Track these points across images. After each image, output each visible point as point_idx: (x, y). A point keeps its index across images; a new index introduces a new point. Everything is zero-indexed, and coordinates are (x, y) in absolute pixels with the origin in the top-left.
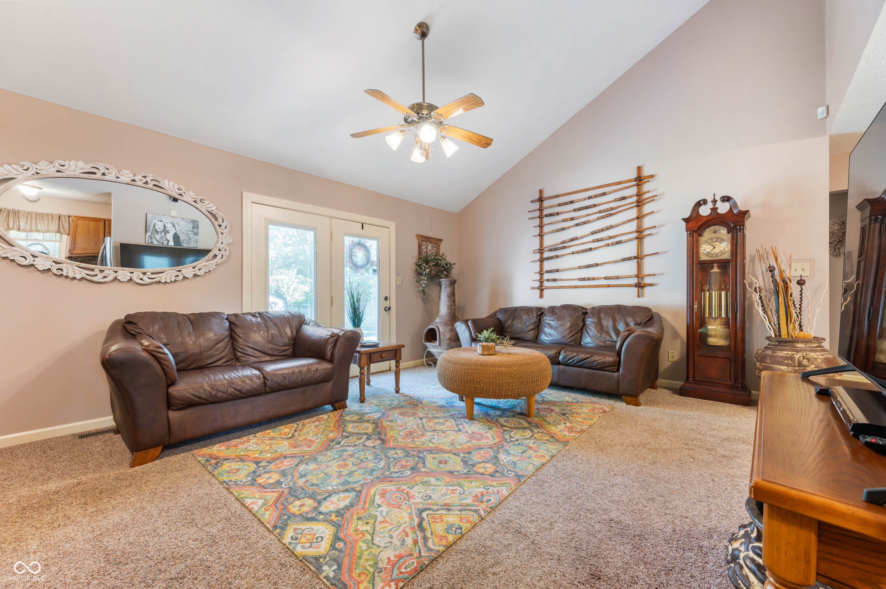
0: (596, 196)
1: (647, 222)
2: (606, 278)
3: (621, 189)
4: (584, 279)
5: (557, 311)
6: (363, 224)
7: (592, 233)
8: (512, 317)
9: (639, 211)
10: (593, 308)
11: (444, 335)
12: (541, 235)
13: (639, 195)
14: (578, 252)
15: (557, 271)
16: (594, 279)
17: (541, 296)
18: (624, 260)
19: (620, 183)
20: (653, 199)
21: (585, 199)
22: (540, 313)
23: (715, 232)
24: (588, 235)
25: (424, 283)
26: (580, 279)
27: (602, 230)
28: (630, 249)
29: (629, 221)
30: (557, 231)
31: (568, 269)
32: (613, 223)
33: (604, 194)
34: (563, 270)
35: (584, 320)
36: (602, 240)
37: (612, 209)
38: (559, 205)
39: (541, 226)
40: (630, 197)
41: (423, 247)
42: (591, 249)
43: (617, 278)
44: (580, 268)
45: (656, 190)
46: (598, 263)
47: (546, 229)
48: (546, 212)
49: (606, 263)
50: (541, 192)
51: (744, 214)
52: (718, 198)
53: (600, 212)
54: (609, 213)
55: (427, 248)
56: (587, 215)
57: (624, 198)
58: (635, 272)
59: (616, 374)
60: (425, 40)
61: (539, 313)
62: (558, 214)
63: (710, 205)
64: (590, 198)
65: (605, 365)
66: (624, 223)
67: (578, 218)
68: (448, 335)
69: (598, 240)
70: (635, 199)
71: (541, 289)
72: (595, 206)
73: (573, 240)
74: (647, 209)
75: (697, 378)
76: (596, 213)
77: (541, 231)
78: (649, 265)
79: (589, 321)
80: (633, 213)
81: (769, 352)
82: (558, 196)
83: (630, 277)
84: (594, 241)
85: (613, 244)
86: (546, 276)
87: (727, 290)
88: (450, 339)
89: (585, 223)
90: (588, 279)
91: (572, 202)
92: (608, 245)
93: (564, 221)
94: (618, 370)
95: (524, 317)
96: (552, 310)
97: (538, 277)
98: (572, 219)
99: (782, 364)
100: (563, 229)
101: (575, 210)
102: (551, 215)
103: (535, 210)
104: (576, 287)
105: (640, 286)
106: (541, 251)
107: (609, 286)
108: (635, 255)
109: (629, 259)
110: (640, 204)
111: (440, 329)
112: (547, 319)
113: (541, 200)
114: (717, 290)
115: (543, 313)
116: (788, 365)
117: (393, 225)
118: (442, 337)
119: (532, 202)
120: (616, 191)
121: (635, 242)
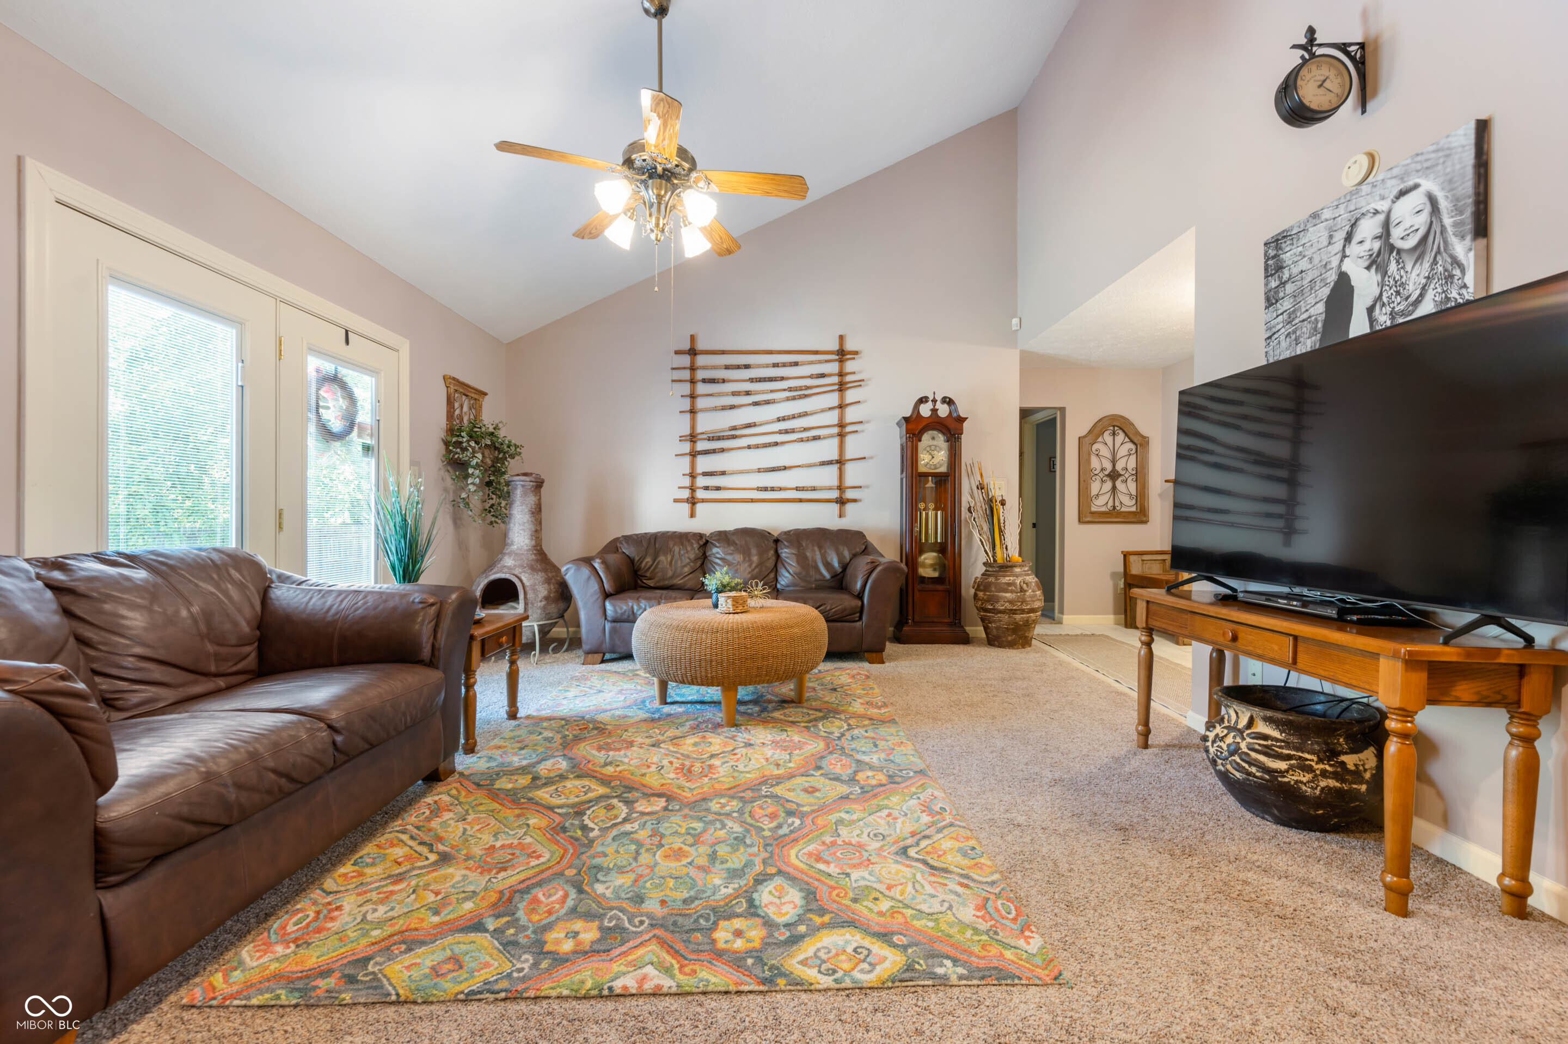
0: (784, 365)
1: (851, 414)
2: (797, 489)
3: (820, 362)
4: (766, 489)
5: (734, 538)
6: (347, 332)
7: (779, 420)
8: (651, 551)
9: (842, 398)
10: (787, 533)
11: (535, 591)
12: (693, 412)
13: (841, 374)
14: (757, 447)
15: (723, 473)
16: (780, 489)
17: (692, 515)
18: (823, 464)
19: (816, 353)
20: (859, 383)
21: (767, 366)
22: (704, 543)
23: (933, 438)
24: (772, 422)
25: (473, 484)
26: (759, 489)
27: (794, 417)
28: (829, 449)
29: (830, 409)
30: (724, 408)
31: (741, 472)
32: (808, 409)
33: (796, 364)
34: (733, 473)
35: (776, 551)
36: (793, 431)
37: (807, 388)
38: (727, 367)
39: (693, 397)
40: (830, 375)
41: (457, 405)
42: (776, 444)
43: (814, 489)
44: (759, 471)
45: (860, 372)
46: (787, 465)
47: (701, 403)
48: (700, 375)
49: (799, 466)
50: (693, 338)
51: (961, 420)
52: (939, 398)
53: (790, 389)
54: (801, 393)
55: (462, 406)
56: (772, 391)
57: (822, 376)
58: (835, 483)
59: (858, 624)
60: (664, 21)
61: (701, 543)
62: (724, 381)
63: (929, 405)
64: (776, 365)
65: (844, 614)
66: (823, 411)
67: (757, 393)
68: (543, 591)
69: (787, 432)
70: (835, 379)
71: (693, 501)
72: (782, 379)
73: (749, 426)
74: (851, 396)
75: (917, 619)
76: (785, 390)
77: (693, 404)
78: (853, 474)
79: (785, 552)
80: (833, 399)
81: (992, 579)
82: (723, 352)
83: (830, 488)
84: (780, 432)
85: (808, 440)
86: (701, 481)
87: (943, 510)
88: (547, 598)
89: (768, 402)
90: (773, 489)
91: (747, 367)
92: (801, 440)
93: (735, 394)
94: (860, 618)
95: (677, 549)
96: (724, 537)
97: (687, 482)
98: (748, 393)
99: (1006, 591)
100: (732, 407)
101: (752, 380)
102: (712, 381)
103: (684, 368)
104: (752, 501)
105: (842, 502)
106: (693, 438)
107: (801, 501)
108: (836, 457)
109: (830, 463)
110: (842, 387)
111: (523, 578)
112: (717, 552)
113: (693, 352)
114: (934, 510)
115: (707, 542)
116: (1012, 592)
117: (405, 347)
118: (531, 595)
119: (677, 353)
120: (812, 363)
121: (836, 441)
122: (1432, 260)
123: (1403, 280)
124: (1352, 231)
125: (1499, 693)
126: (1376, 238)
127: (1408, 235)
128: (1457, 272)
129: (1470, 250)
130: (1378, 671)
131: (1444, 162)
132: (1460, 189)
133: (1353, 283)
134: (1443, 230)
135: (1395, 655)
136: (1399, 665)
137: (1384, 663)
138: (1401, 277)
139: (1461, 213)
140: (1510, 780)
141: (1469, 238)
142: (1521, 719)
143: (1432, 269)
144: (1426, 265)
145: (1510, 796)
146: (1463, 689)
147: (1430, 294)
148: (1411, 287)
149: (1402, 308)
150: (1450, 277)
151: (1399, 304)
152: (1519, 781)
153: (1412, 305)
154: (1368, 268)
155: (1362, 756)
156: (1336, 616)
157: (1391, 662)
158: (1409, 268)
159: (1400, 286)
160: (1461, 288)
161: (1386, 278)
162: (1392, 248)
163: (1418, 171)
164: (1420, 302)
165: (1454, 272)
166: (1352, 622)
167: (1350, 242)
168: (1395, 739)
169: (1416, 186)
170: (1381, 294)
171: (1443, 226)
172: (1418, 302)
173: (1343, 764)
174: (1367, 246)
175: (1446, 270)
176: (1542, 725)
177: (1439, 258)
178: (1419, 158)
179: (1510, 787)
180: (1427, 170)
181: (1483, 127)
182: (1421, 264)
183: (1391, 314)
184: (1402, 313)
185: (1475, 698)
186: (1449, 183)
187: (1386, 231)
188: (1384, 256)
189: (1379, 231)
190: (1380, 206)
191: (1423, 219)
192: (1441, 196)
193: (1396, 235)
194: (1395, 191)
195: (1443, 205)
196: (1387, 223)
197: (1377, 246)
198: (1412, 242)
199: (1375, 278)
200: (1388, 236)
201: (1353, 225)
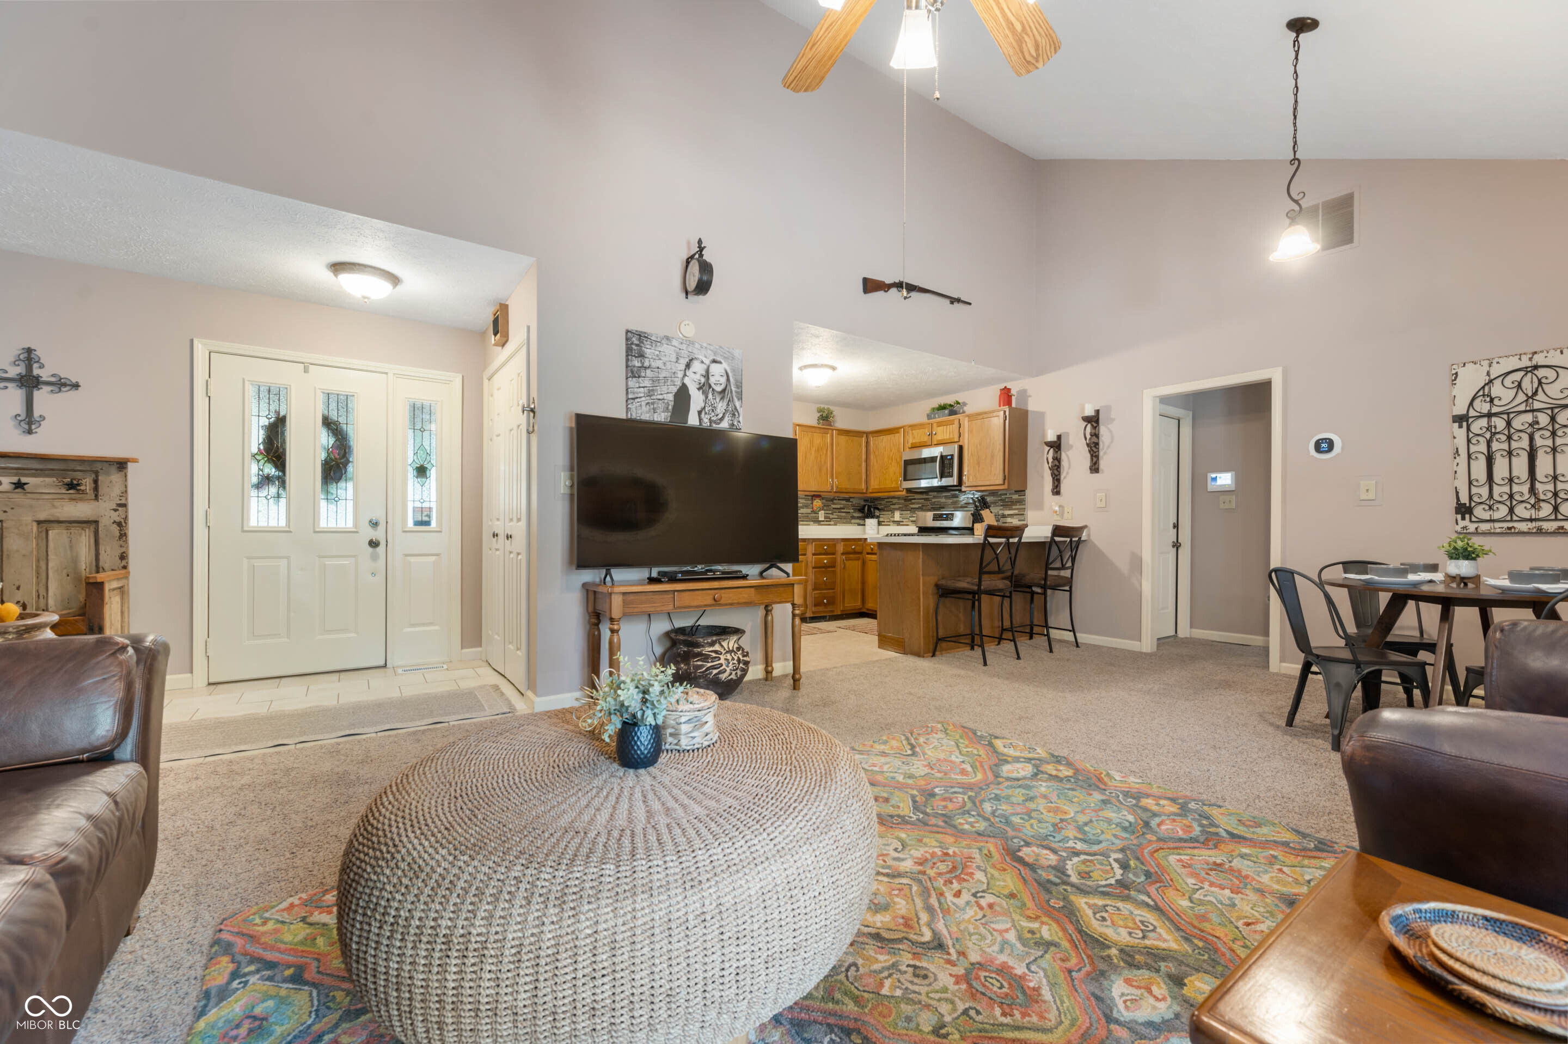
122: (727, 402)
124: (689, 364)
126: (702, 376)
127: (717, 384)
128: (736, 414)
129: (742, 407)
133: (690, 393)
134: (731, 391)
138: (714, 404)
143: (727, 407)
144: (725, 404)
147: (726, 419)
148: (718, 411)
149: (715, 419)
150: (734, 415)
151: (713, 416)
153: (719, 420)
154: (699, 389)
158: (718, 401)
159: (714, 409)
160: (738, 423)
161: (707, 400)
162: (710, 386)
167: (688, 369)
169: (720, 362)
170: (704, 407)
171: (731, 389)
172: (722, 419)
174: (698, 377)
175: (732, 411)
177: (729, 404)
178: (722, 349)
182: (723, 402)
183: (709, 420)
184: (715, 422)
187: (707, 375)
188: (706, 388)
189: (704, 373)
190: (704, 359)
191: (723, 380)
192: (730, 375)
193: (712, 380)
194: (712, 358)
195: (731, 379)
196: (707, 371)
197: (703, 380)
198: (719, 389)
199: (702, 397)
200: (708, 379)
201: (691, 360)
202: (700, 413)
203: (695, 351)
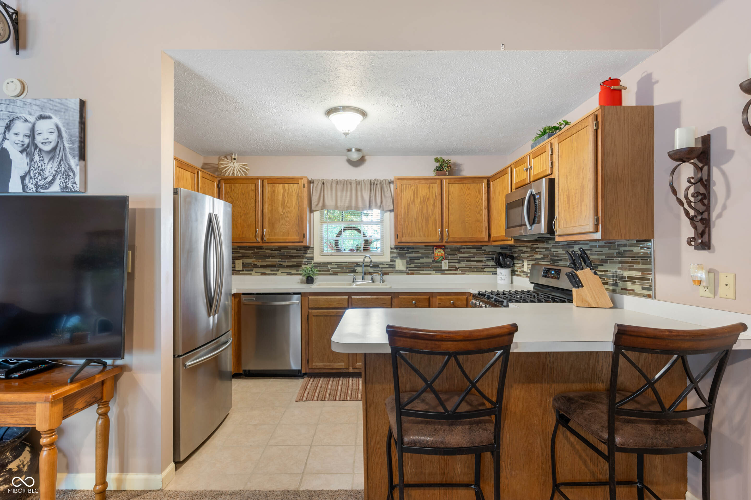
122: (58, 162)
123: (43, 167)
124: (10, 124)
125: (94, 397)
126: (26, 136)
127: (46, 143)
128: (71, 174)
129: (78, 165)
130: (35, 411)
131: (64, 112)
132: (73, 131)
133: (11, 157)
134: (64, 149)
135: (46, 401)
136: (48, 405)
137: (39, 407)
138: (42, 165)
139: (73, 143)
140: (98, 437)
141: (77, 158)
142: (103, 405)
143: (59, 168)
144: (56, 164)
145: (98, 445)
146: (80, 403)
147: (57, 181)
148: (47, 173)
149: (42, 183)
150: (68, 175)
151: (40, 180)
152: (102, 436)
153: (48, 183)
154: (21, 152)
155: (21, 458)
156: (4, 377)
157: (43, 405)
158: (46, 161)
159: (41, 171)
160: (73, 183)
161: (33, 163)
162: (36, 147)
163: (51, 109)
164: (52, 183)
165: (70, 174)
166: (15, 378)
167: (9, 131)
168: (46, 449)
169: (49, 118)
170: (29, 171)
171: (64, 146)
172: (51, 183)
173: (10, 469)
174: (20, 138)
175: (66, 171)
176: (111, 404)
177: (62, 163)
178: (51, 102)
179: (98, 440)
180: (56, 112)
181: (83, 104)
182: (53, 162)
183: (35, 185)
184: (42, 187)
185: (84, 405)
186: (67, 124)
187: (32, 134)
188: (31, 149)
189: (28, 132)
190: (29, 118)
191: (53, 137)
192: (63, 129)
193: (39, 139)
194: (38, 114)
195: (64, 135)
196: (33, 130)
197: (27, 141)
198: (48, 148)
199: (26, 160)
200: (34, 138)
201: (11, 121)
202: (23, 178)
203: (17, 110)
